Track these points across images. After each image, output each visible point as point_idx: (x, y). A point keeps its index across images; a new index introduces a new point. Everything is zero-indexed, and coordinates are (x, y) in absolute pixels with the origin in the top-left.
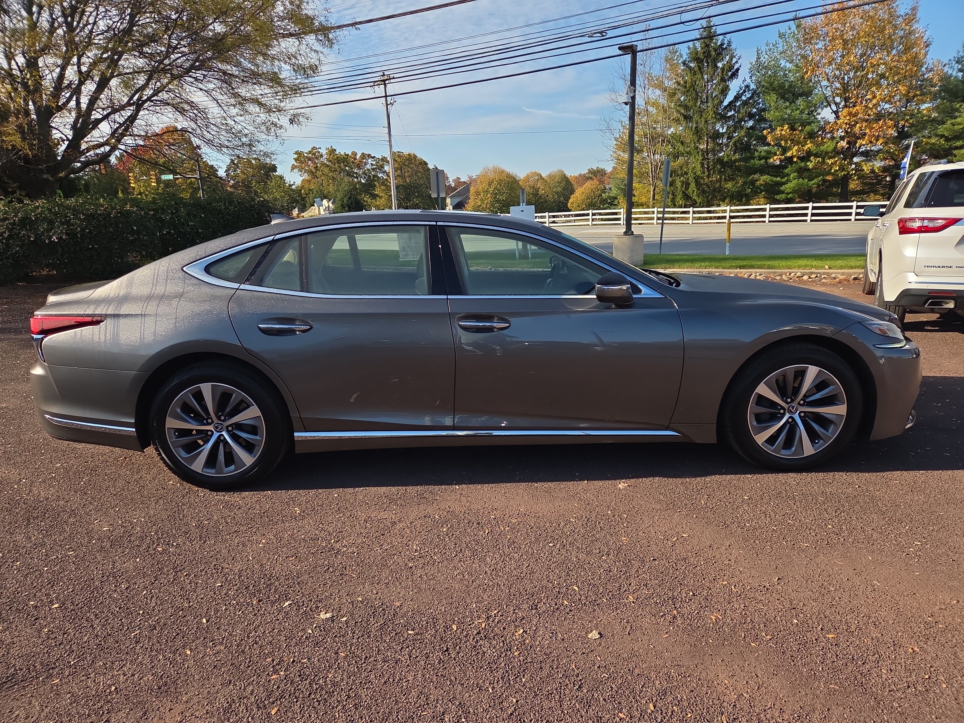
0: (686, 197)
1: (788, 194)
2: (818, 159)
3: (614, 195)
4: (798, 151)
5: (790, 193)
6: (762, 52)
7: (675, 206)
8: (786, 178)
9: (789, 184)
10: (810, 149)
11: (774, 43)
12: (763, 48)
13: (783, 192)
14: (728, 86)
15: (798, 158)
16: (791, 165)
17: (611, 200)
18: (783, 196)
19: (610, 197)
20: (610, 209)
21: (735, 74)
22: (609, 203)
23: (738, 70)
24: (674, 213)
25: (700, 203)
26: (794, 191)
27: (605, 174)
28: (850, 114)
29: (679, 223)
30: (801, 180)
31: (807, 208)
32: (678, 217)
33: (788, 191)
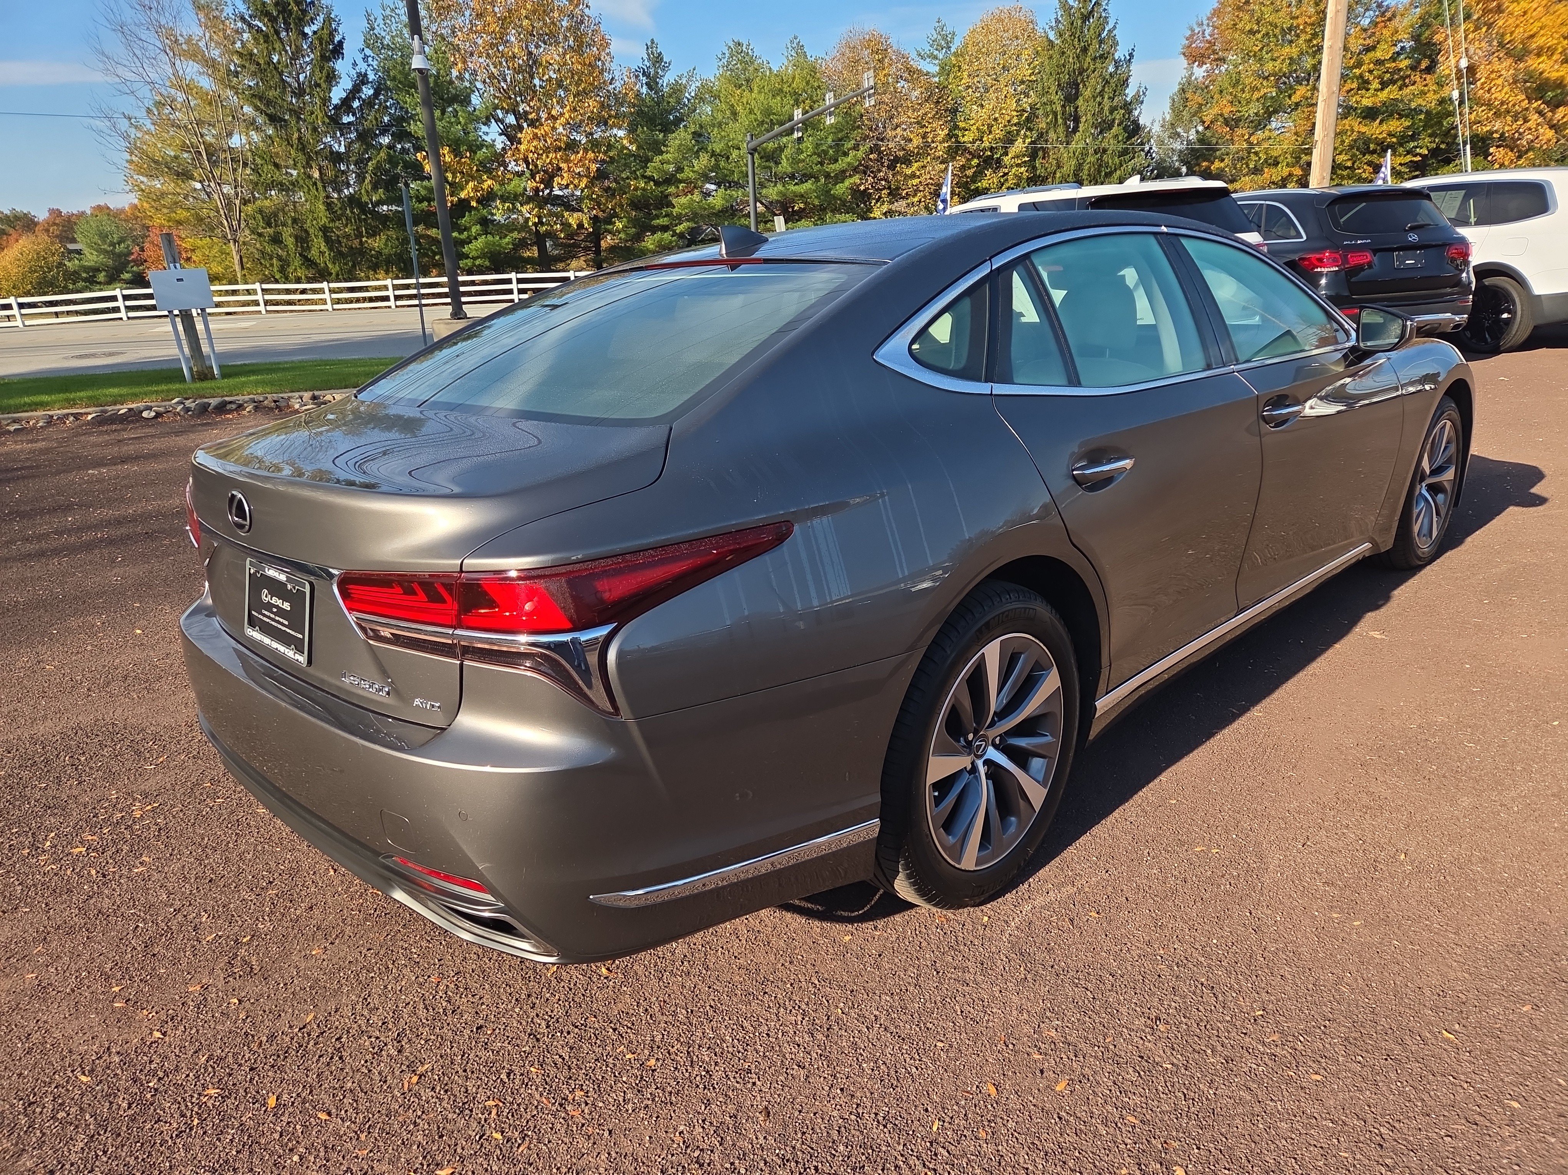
0: (309, 262)
1: (475, 259)
2: (507, 205)
3: (92, 264)
4: (475, 189)
5: (478, 257)
6: (376, 19)
7: (287, 280)
8: (465, 233)
9: (474, 243)
10: (492, 189)
11: (392, 6)
12: (378, 13)
13: (467, 257)
14: (334, 70)
15: (479, 201)
16: (470, 212)
17: (88, 273)
18: (469, 262)
19: (86, 269)
20: (91, 291)
21: (338, 51)
22: (85, 280)
23: (341, 43)
24: (288, 292)
25: (337, 275)
26: (483, 256)
27: (36, 224)
28: (535, 136)
29: (304, 311)
30: (490, 237)
31: (509, 281)
32: (299, 301)
33: (473, 254)
